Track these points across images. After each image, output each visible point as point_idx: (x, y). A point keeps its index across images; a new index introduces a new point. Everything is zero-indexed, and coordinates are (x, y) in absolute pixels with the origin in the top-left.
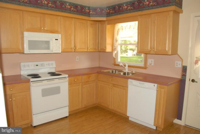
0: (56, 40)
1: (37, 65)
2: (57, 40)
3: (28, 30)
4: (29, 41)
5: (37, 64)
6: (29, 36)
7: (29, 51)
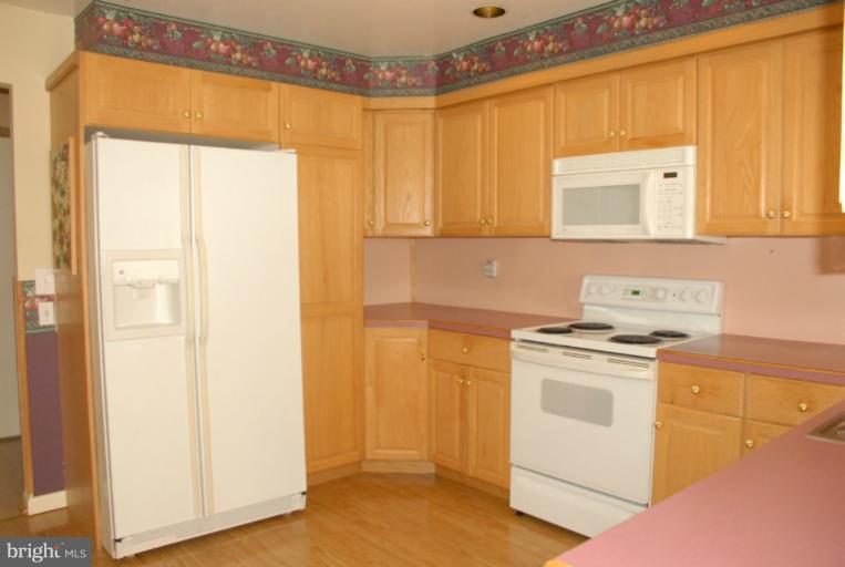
0: (667, 175)
1: (636, 293)
2: (674, 175)
3: (570, 151)
4: (565, 191)
5: (637, 289)
6: (570, 173)
7: (564, 230)
